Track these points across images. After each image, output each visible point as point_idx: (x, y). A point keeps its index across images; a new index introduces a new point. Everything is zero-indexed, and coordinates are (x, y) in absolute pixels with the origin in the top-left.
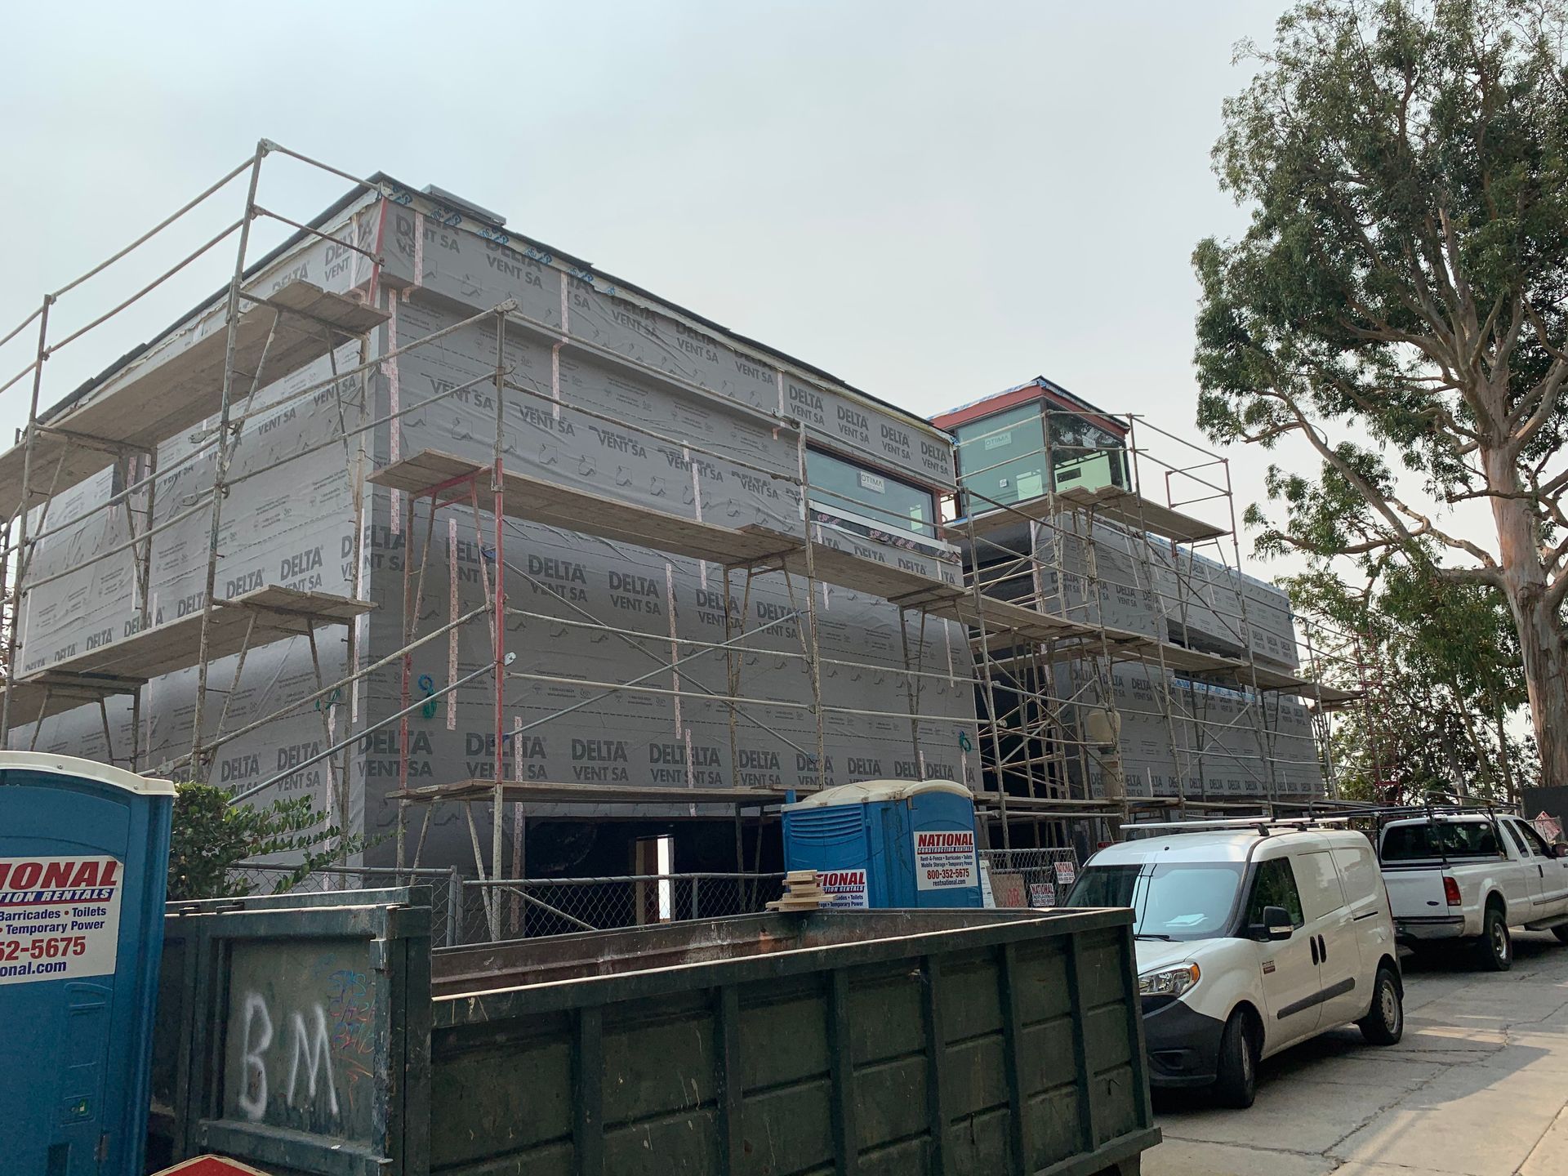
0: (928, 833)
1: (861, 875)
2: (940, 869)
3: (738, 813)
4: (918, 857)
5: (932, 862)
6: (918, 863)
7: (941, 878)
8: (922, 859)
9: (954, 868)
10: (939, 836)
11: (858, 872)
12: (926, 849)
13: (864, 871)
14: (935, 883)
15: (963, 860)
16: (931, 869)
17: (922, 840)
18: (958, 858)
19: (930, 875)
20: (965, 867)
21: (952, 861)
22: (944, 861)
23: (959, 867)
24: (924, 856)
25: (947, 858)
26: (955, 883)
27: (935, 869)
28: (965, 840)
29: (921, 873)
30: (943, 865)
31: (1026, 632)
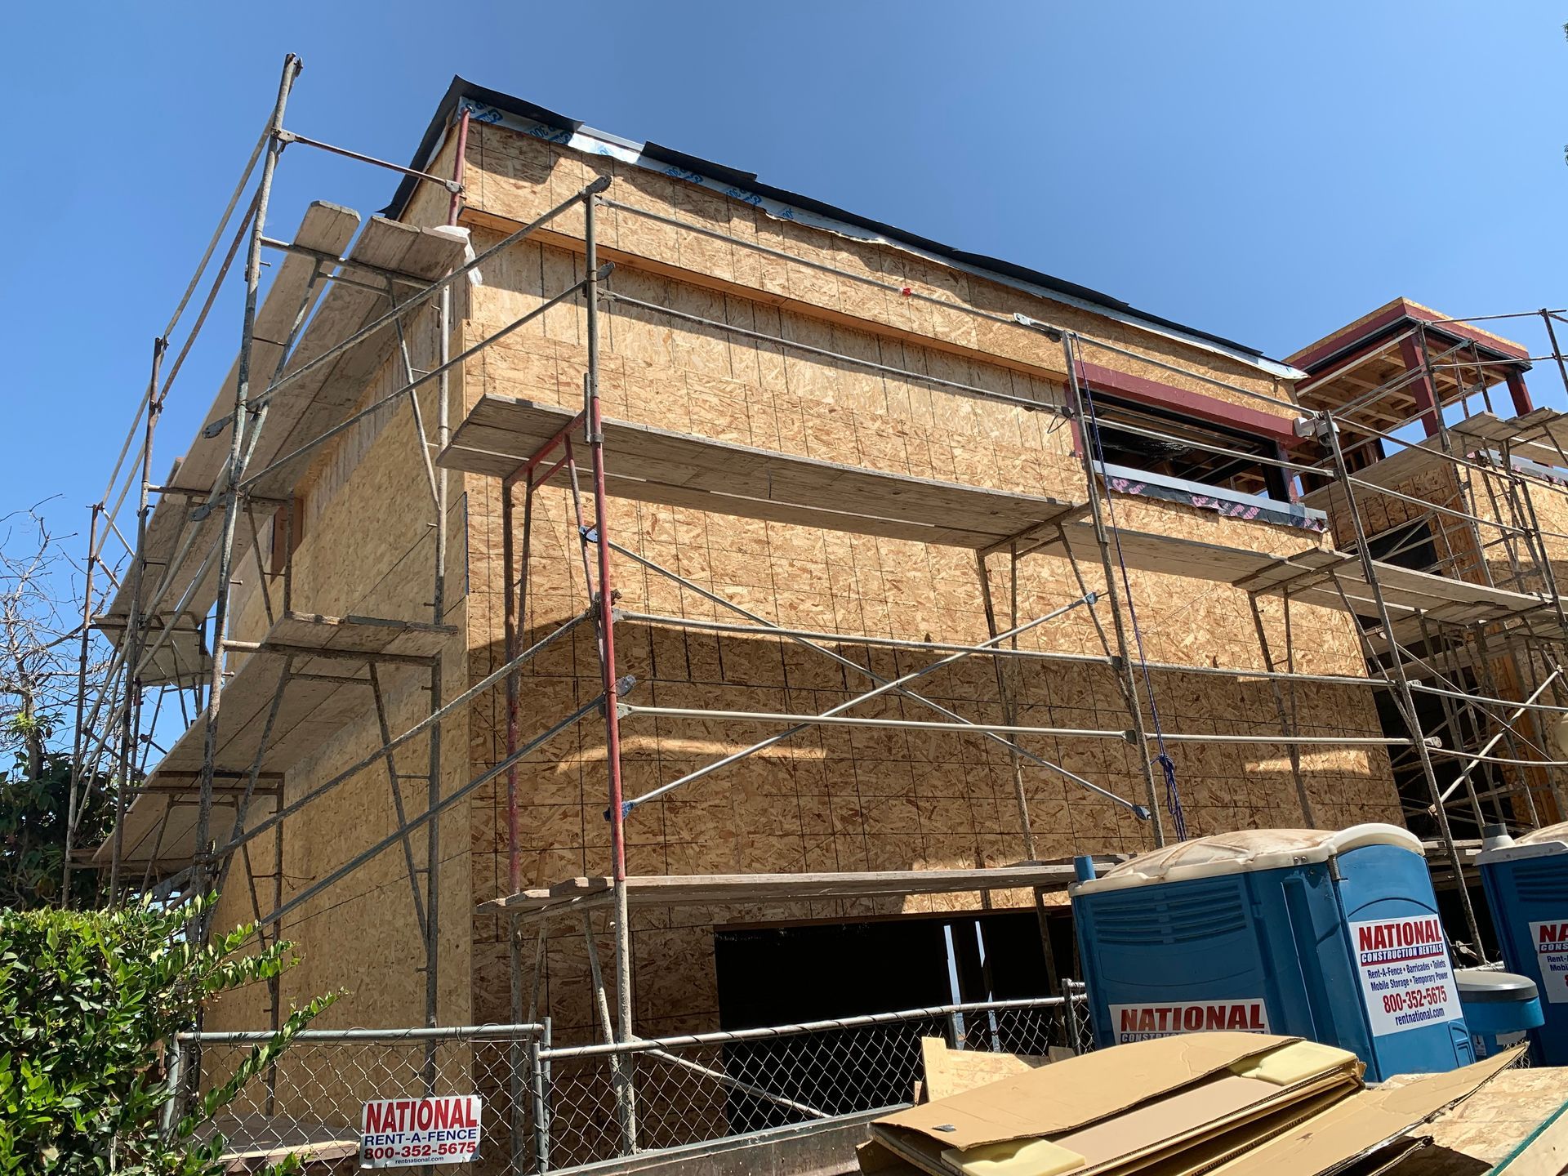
0: (1373, 924)
1: (1255, 1009)
2: (1402, 991)
3: (1039, 900)
4: (1363, 971)
5: (1388, 978)
6: (1366, 982)
7: (1406, 1010)
8: (1371, 974)
9: (1422, 987)
10: (1389, 928)
11: (1248, 1004)
12: (1376, 953)
13: (1260, 1002)
14: (1400, 1020)
15: (1432, 971)
16: (1388, 992)
17: (1365, 937)
18: (1425, 967)
19: (1391, 1004)
20: (1439, 983)
21: (1418, 974)
22: (1406, 975)
23: (1429, 985)
24: (1373, 968)
25: (1410, 970)
26: (1429, 1016)
27: (1393, 991)
28: (1428, 935)
29: (1374, 1001)
30: (1405, 983)
31: (1439, 616)
